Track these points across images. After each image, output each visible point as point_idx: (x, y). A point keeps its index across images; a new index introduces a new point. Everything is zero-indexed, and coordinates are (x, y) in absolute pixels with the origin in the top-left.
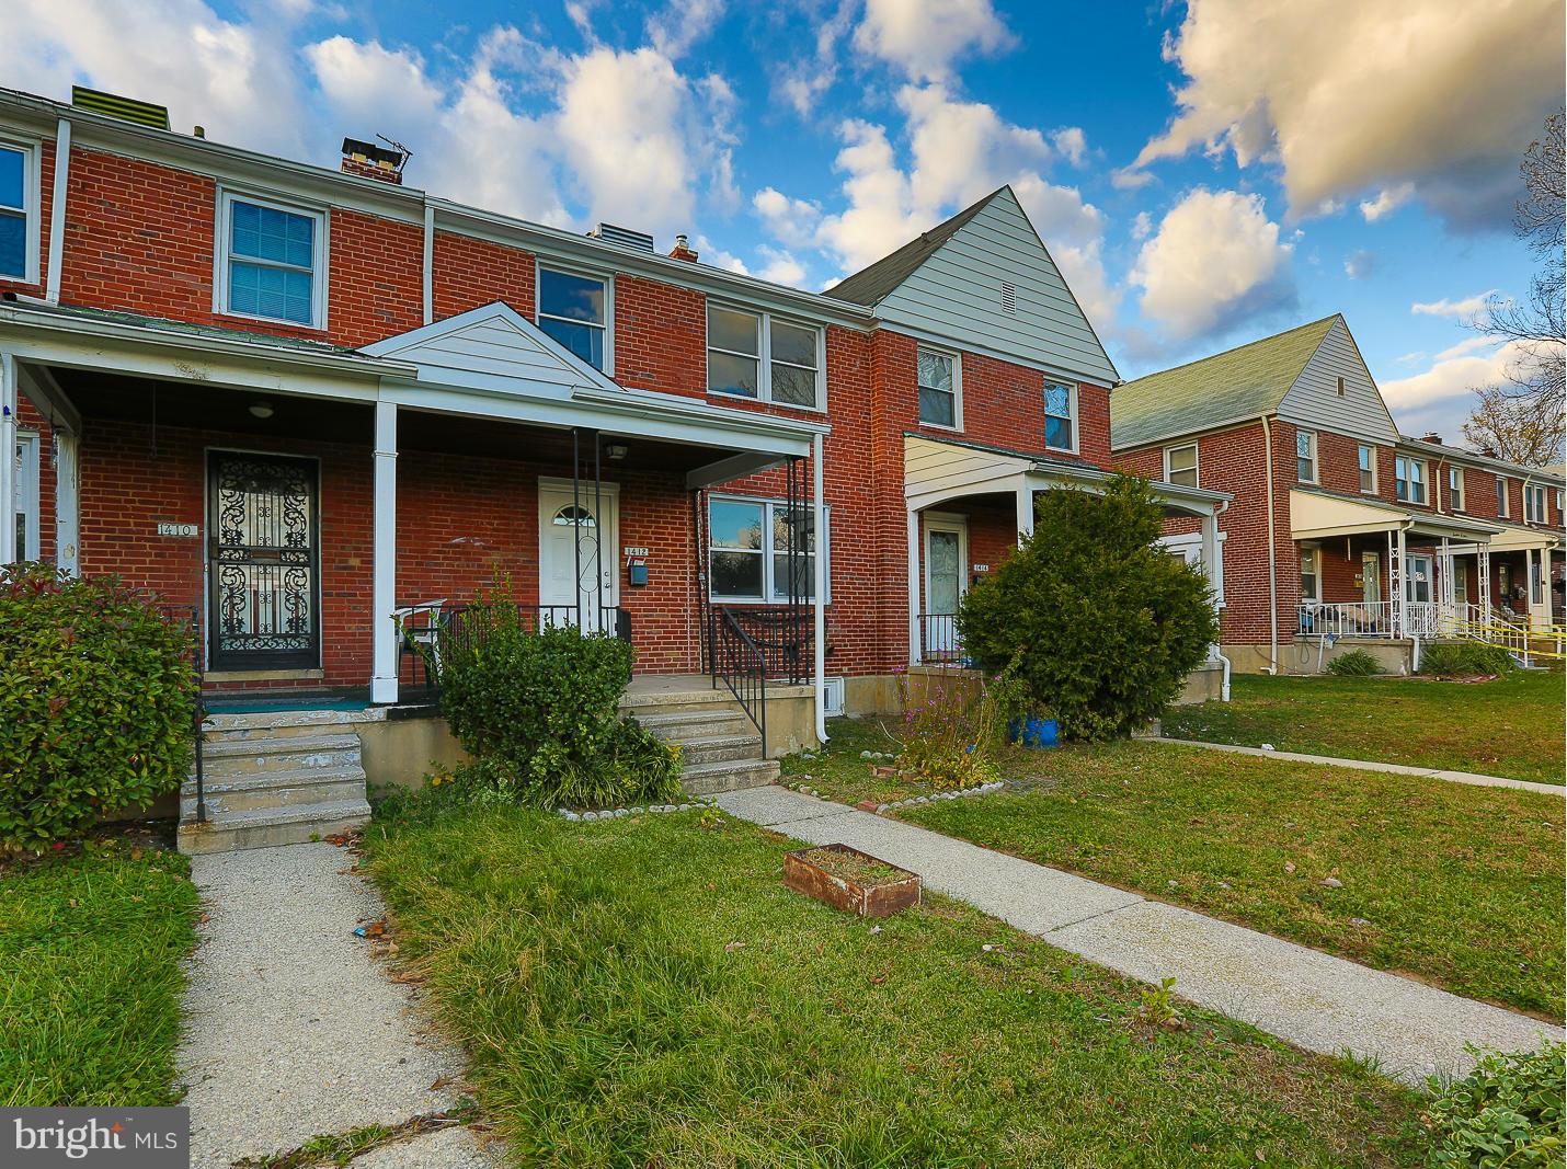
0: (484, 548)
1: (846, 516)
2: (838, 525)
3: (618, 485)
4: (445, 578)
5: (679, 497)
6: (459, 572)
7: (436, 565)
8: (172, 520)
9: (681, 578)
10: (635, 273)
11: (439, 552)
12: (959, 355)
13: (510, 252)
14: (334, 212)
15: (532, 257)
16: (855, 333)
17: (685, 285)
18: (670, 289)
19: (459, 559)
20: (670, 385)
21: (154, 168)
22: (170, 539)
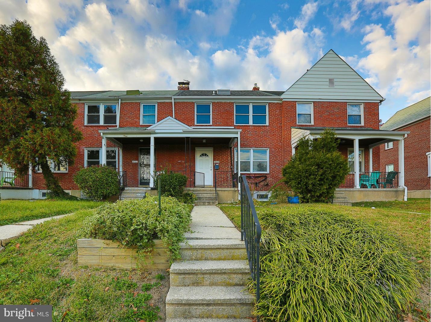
0: (184, 163)
1: (274, 151)
2: (271, 153)
3: (213, 148)
4: (177, 169)
5: (227, 149)
6: (179, 167)
7: (175, 166)
8: (134, 160)
9: (227, 168)
10: (216, 101)
11: (176, 164)
12: (313, 103)
13: (189, 103)
14: (158, 103)
15: (194, 103)
16: (277, 103)
17: (228, 101)
18: (225, 103)
19: (180, 165)
20: (225, 124)
21: (132, 103)
22: (134, 163)
